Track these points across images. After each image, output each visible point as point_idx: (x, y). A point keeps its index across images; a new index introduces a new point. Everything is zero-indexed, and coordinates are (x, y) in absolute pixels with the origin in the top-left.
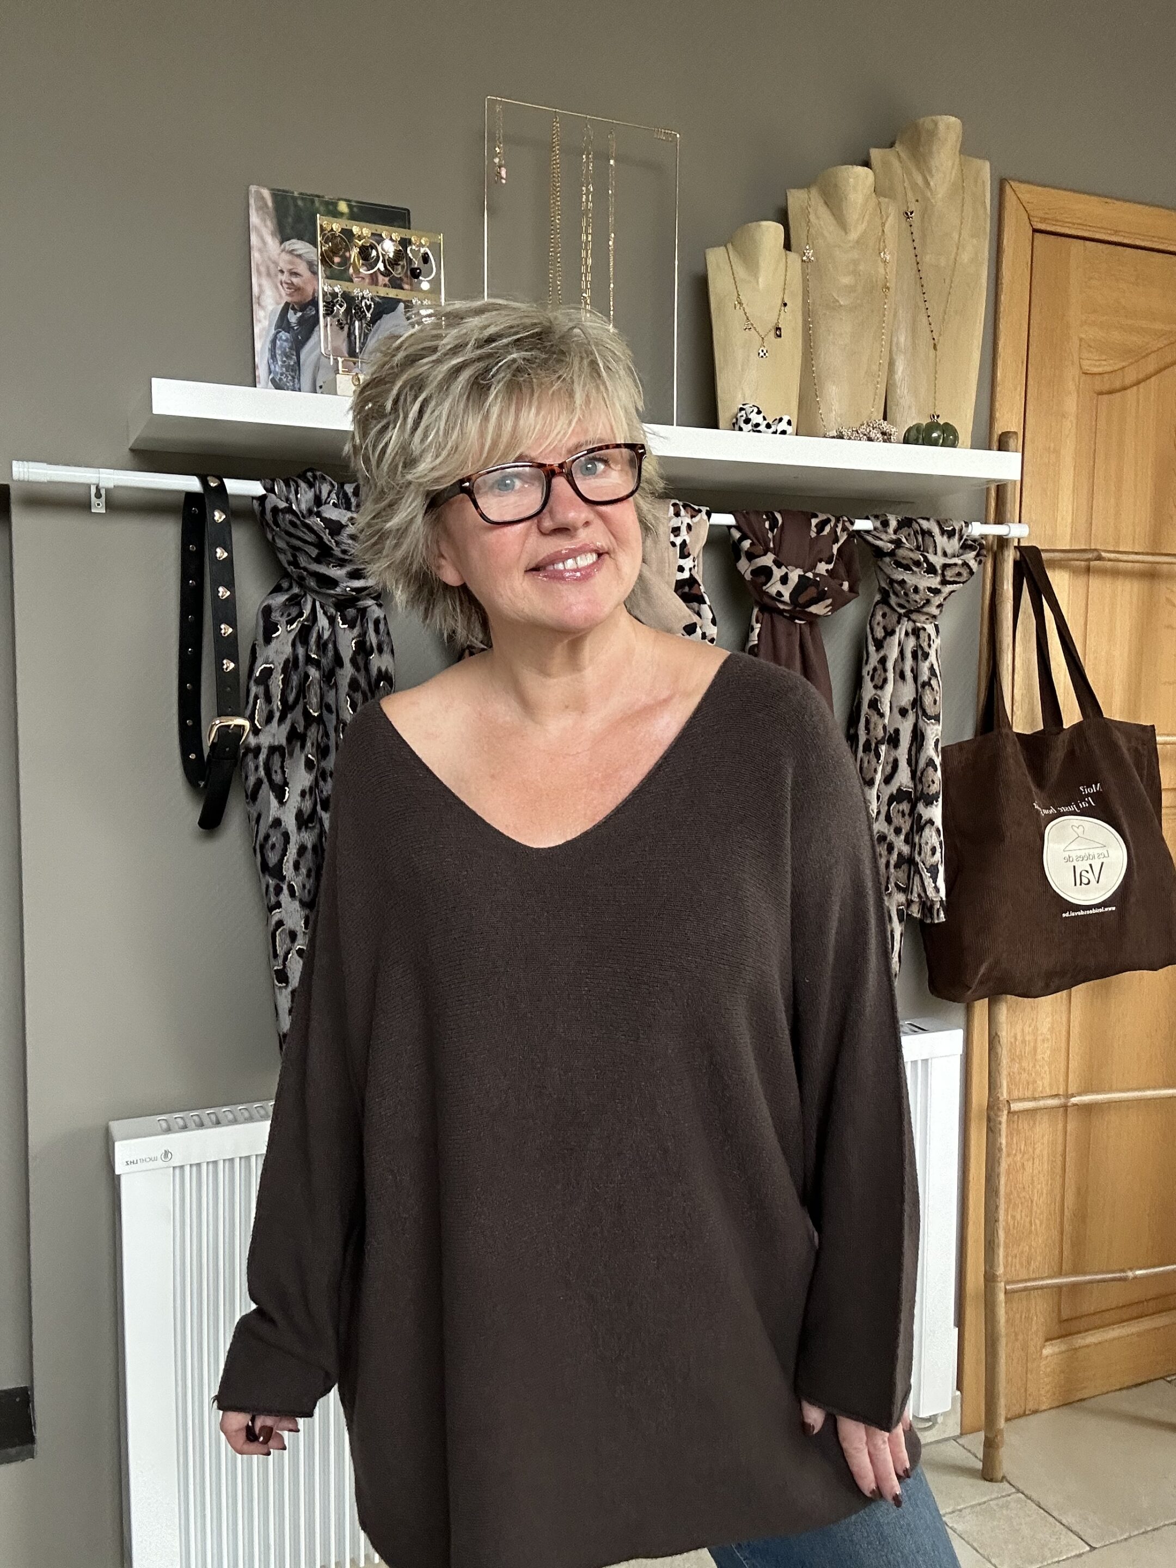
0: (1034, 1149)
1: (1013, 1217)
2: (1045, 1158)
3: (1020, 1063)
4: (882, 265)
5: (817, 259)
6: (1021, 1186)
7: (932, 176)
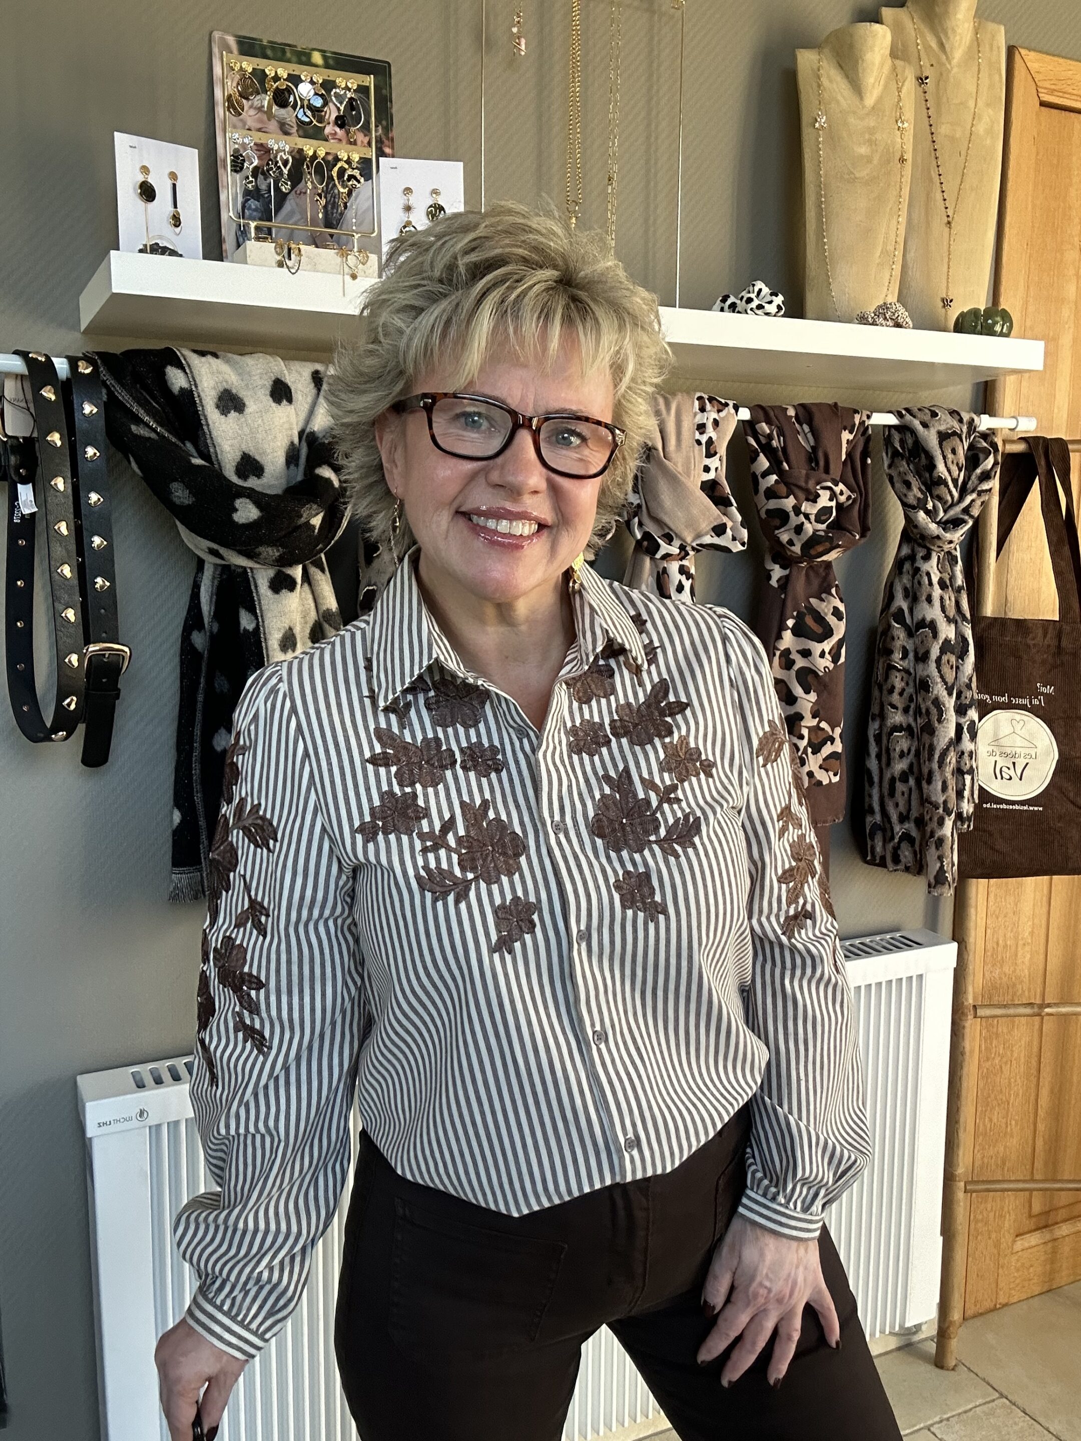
0: (1012, 1051)
1: (991, 1120)
2: (1022, 1060)
3: (1001, 967)
4: (898, 133)
5: (830, 126)
6: (999, 1088)
7: (948, 38)
